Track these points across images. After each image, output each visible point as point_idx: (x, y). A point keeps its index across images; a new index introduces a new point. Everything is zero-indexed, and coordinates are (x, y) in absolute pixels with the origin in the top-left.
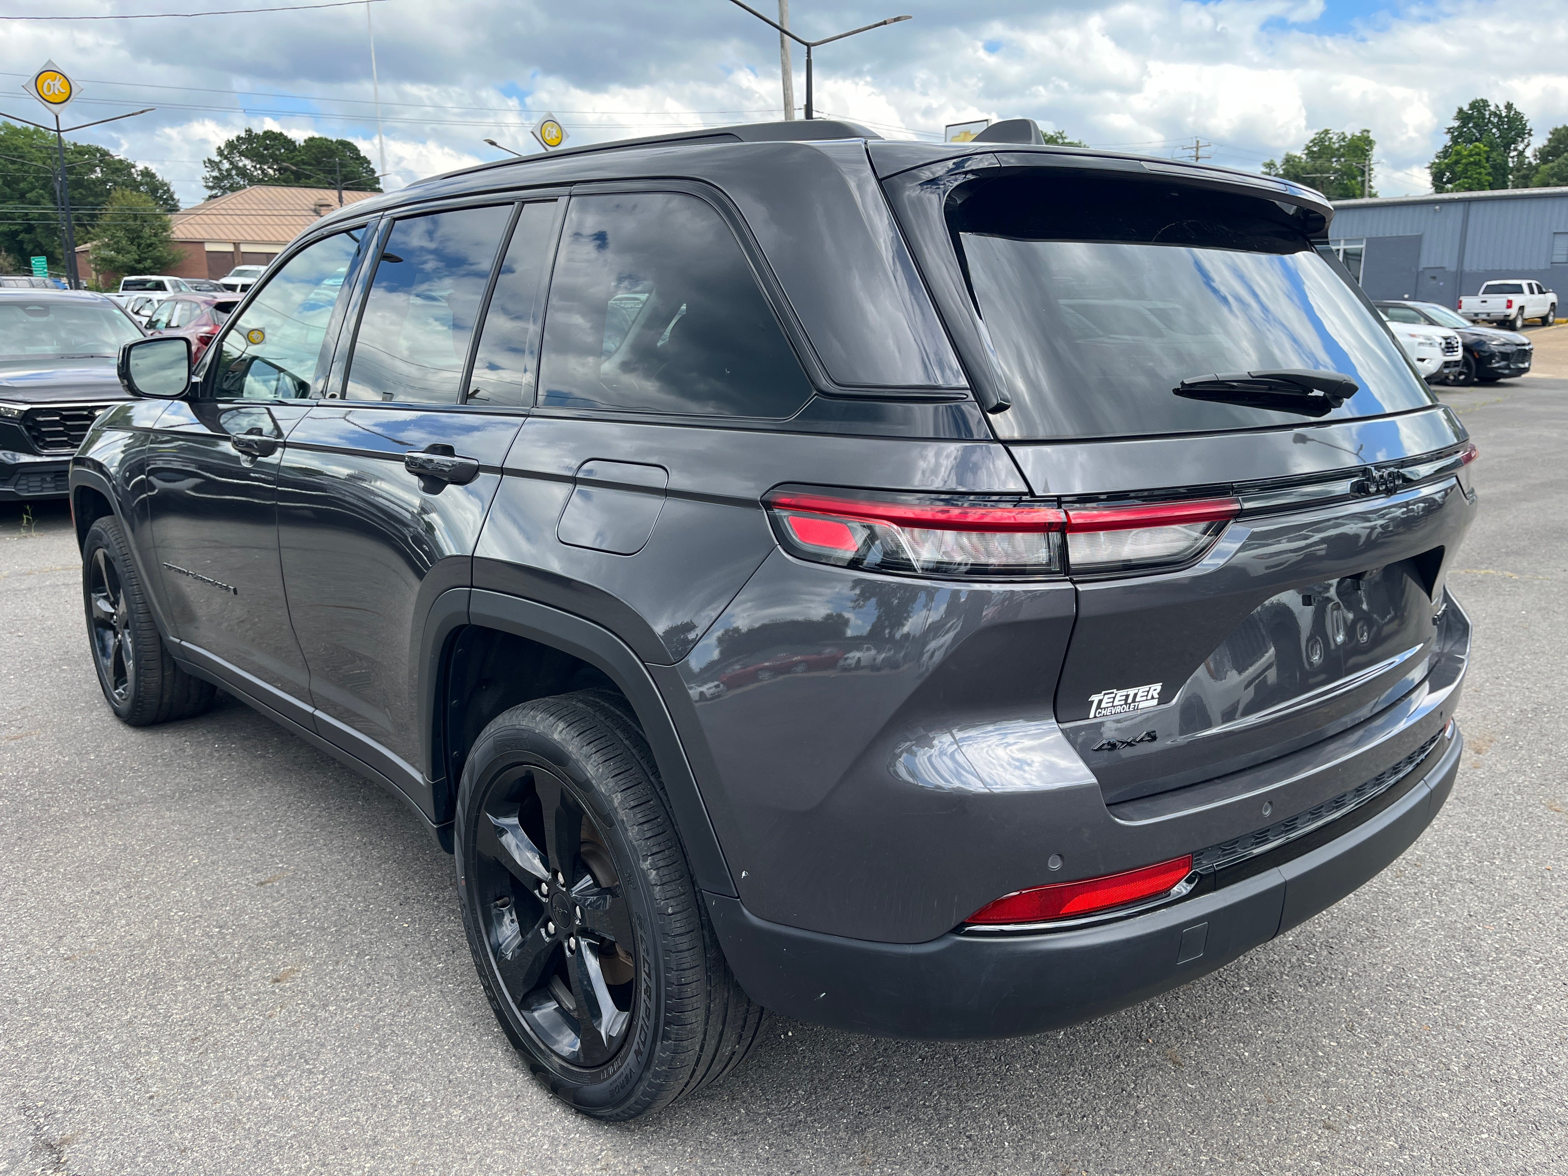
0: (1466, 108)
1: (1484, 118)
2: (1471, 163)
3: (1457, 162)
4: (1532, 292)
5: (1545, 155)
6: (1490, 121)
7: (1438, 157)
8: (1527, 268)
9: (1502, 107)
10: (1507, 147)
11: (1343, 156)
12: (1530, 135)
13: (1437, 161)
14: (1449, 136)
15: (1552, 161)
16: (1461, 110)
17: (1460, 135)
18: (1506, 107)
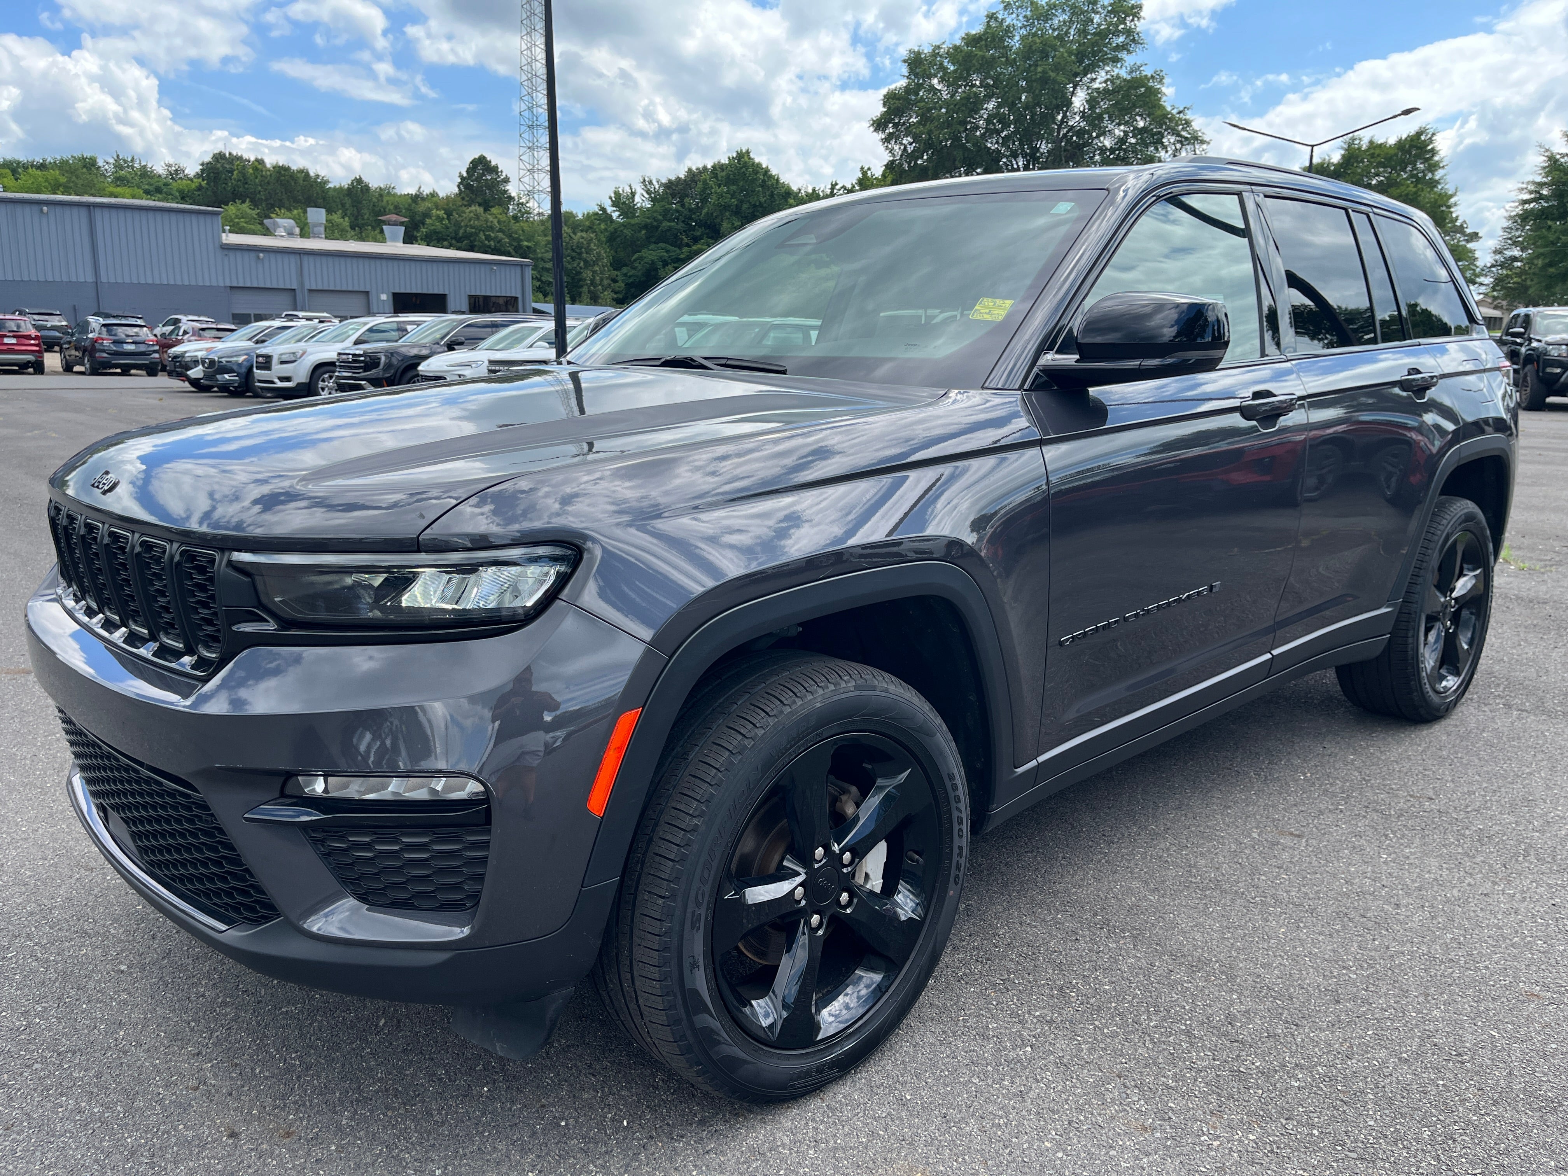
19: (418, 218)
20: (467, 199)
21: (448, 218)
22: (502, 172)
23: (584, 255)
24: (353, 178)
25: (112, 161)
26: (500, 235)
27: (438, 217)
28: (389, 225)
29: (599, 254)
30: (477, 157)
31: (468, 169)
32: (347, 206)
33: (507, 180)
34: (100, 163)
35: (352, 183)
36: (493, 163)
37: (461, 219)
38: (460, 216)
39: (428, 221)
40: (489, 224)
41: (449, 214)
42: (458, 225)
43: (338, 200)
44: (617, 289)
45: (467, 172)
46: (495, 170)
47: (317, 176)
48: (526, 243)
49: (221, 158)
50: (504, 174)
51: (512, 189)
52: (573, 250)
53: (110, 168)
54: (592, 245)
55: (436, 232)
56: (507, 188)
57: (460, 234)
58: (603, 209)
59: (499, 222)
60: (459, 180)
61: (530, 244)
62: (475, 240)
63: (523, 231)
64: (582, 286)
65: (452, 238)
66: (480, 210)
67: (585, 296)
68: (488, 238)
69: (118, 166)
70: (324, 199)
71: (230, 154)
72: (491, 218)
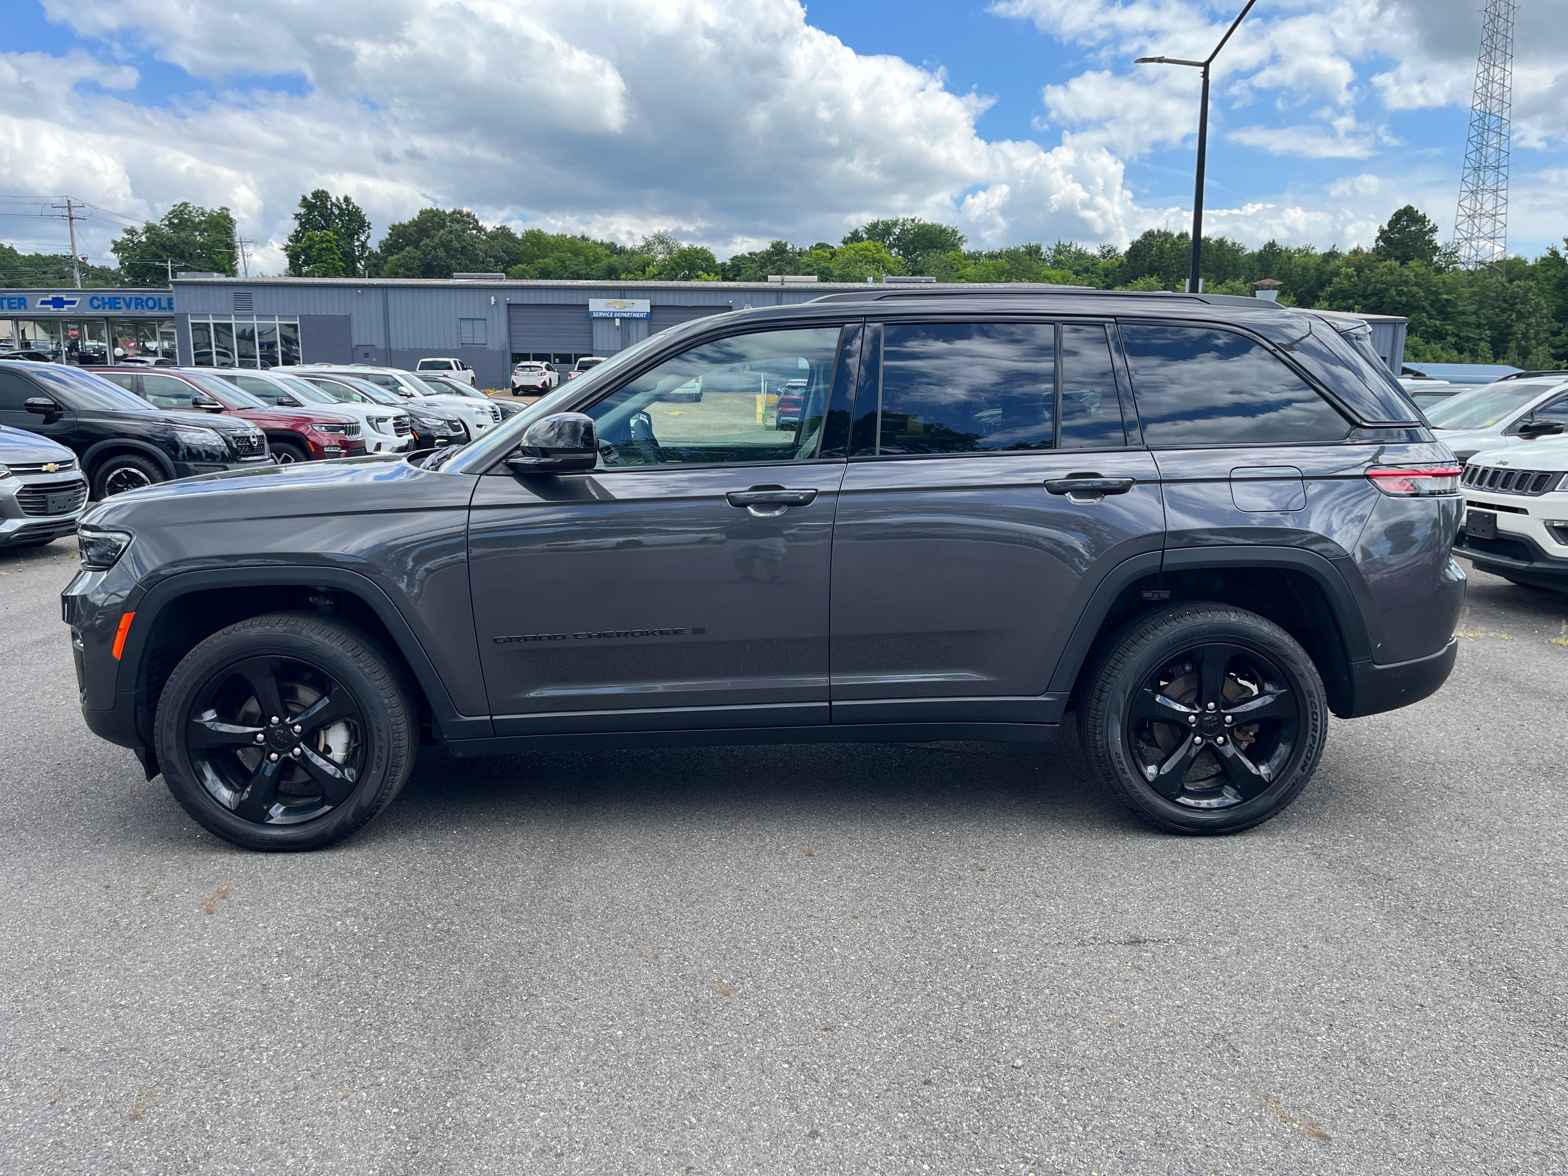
0: (309, 197)
1: (327, 208)
2: (323, 249)
3: (310, 247)
4: (458, 369)
5: (390, 247)
6: (332, 212)
7: (291, 241)
8: (442, 348)
9: (342, 201)
10: (351, 236)
11: (206, 230)
12: (369, 228)
13: (290, 244)
14: (297, 222)
15: (397, 254)
16: (305, 199)
17: (308, 220)
18: (345, 201)
19: (1325, 278)
20: (1383, 253)
21: (1358, 276)
22: (1429, 221)
23: (1518, 306)
24: (1266, 243)
25: (1054, 247)
26: (1415, 289)
27: (1347, 274)
28: (1262, 289)
29: (1538, 304)
30: (1402, 208)
31: (1390, 222)
32: (1256, 271)
33: (1434, 230)
34: (1044, 249)
35: (1265, 248)
36: (1420, 213)
37: (1372, 274)
38: (1372, 271)
39: (1336, 280)
40: (1403, 278)
41: (1359, 270)
42: (1368, 282)
43: (1247, 266)
44: (1558, 343)
45: (1389, 225)
46: (1422, 220)
47: (1234, 244)
48: (1445, 296)
49: (1150, 236)
50: (1431, 224)
51: (1439, 240)
52: (1505, 301)
53: (1050, 253)
54: (1530, 294)
55: (1341, 290)
56: (1434, 237)
57: (1369, 292)
58: (1555, 253)
59: (1416, 276)
60: (1378, 234)
61: (1450, 297)
62: (1384, 297)
63: (1444, 283)
64: (1511, 340)
65: (1359, 296)
66: (1395, 264)
67: (1513, 355)
68: (1400, 293)
69: (1058, 252)
70: (1234, 266)
71: (1158, 231)
72: (1406, 272)
